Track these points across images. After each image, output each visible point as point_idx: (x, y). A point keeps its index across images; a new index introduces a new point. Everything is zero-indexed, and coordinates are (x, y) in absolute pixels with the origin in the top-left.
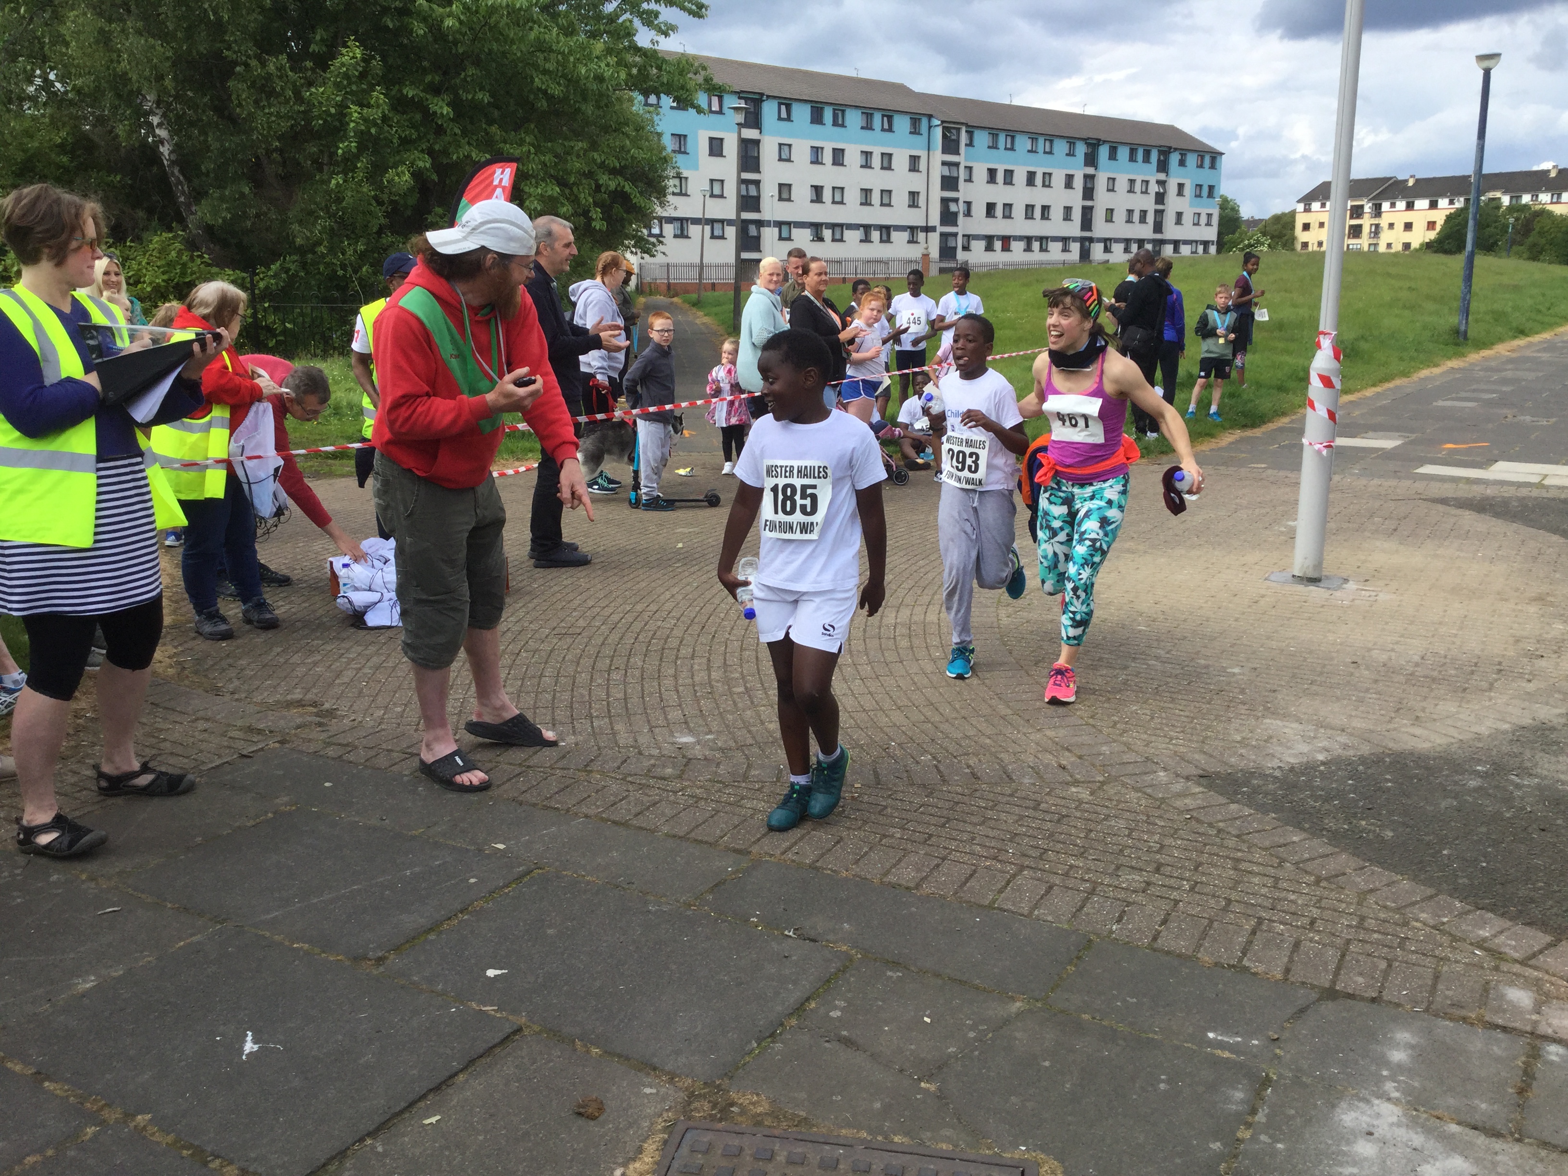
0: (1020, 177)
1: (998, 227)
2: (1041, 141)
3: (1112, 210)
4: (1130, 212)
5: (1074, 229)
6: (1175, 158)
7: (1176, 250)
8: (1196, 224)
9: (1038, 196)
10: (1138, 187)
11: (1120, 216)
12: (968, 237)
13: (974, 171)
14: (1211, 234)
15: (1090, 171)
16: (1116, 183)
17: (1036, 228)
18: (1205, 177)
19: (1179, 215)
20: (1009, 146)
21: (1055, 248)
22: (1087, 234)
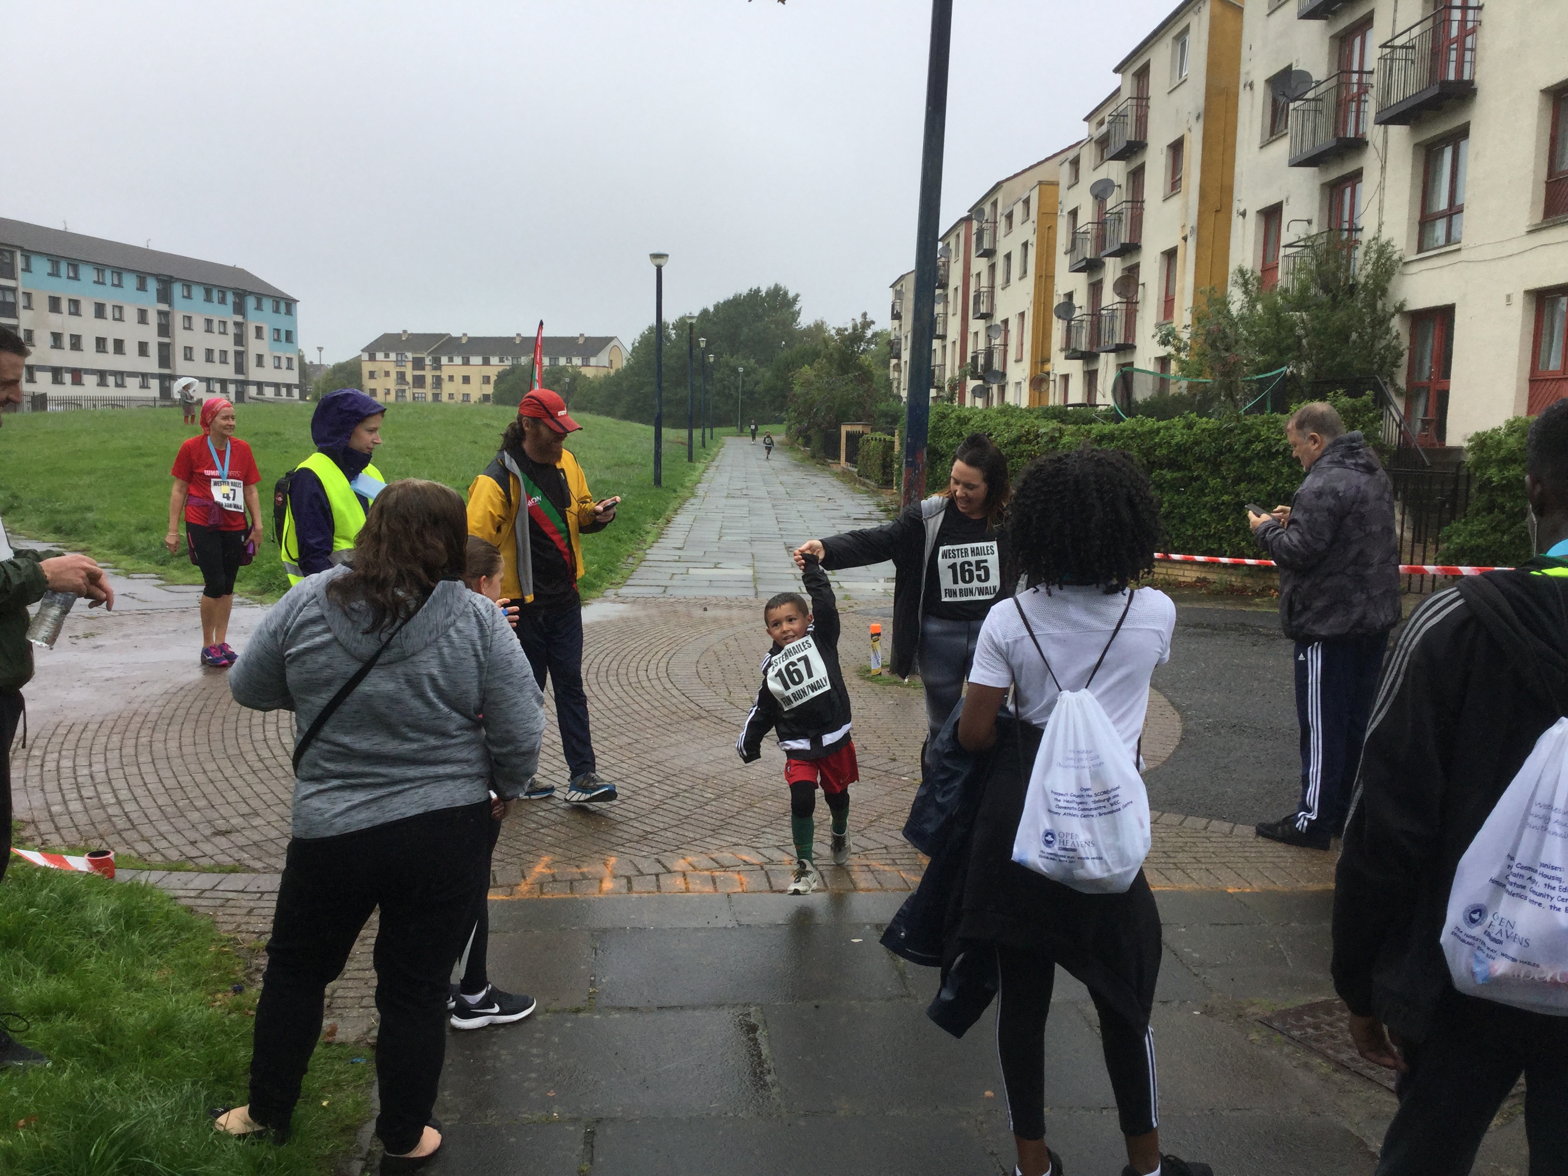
0: (87, 309)
1: (66, 358)
2: (108, 274)
3: (191, 349)
4: (209, 353)
5: (151, 365)
6: (251, 302)
7: (260, 391)
8: (278, 367)
9: (109, 329)
10: (216, 326)
11: (199, 355)
12: (31, 369)
13: (35, 298)
14: (293, 378)
15: (164, 307)
16: (194, 320)
17: (109, 361)
18: (282, 322)
19: (260, 357)
20: (71, 275)
21: (132, 383)
22: (166, 371)
